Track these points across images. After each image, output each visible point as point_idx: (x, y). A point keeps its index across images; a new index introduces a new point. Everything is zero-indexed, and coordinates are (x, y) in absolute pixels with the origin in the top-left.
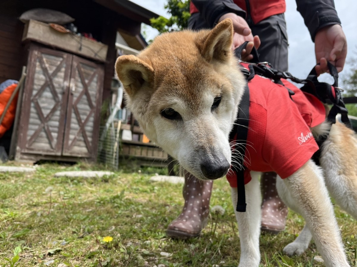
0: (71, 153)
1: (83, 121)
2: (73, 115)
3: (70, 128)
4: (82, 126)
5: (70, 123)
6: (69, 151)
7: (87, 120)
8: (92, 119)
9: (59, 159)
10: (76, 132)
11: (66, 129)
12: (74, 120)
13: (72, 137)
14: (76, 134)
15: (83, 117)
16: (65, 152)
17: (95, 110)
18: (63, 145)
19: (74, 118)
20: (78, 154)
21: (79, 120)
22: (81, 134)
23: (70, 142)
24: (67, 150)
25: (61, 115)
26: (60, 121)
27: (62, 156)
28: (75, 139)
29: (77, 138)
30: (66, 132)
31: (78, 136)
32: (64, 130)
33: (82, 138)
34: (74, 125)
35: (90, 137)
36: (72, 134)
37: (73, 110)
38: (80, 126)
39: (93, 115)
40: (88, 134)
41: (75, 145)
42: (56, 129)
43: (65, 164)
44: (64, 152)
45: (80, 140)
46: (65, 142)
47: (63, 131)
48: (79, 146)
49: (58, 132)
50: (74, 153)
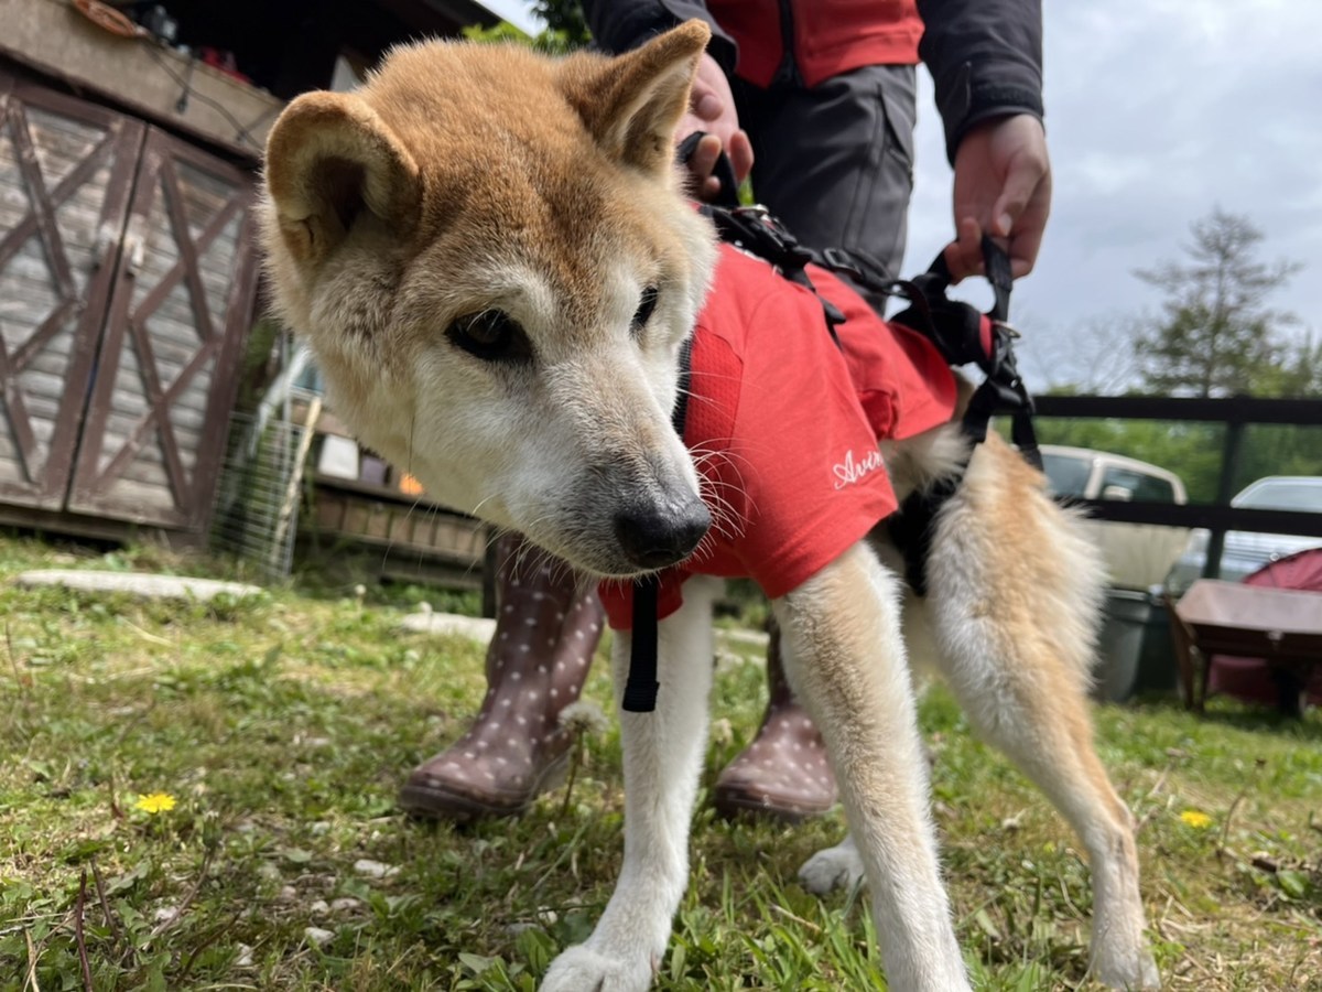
0: (102, 505)
1: (165, 386)
2: (127, 357)
3: (107, 407)
4: (160, 403)
5: (109, 386)
6: (97, 498)
7: (182, 384)
8: (203, 380)
9: (52, 526)
10: (133, 425)
11: (93, 410)
12: (127, 377)
13: (113, 442)
14: (133, 433)
15: (170, 372)
16: (80, 499)
17: (219, 347)
18: (72, 472)
19: (127, 369)
20: (135, 511)
21: (150, 382)
22: (154, 436)
23: (104, 462)
24: (87, 493)
25: (77, 354)
26: (71, 376)
27: (65, 515)
28: (126, 449)
29: (136, 447)
30: (90, 420)
31: (137, 440)
32: (85, 412)
33: (155, 452)
34: (128, 395)
35: (187, 448)
36: (114, 432)
37: (127, 340)
38: (150, 402)
39: (210, 364)
40: (181, 436)
41: (121, 476)
42: (53, 407)
43: (76, 548)
44: (74, 497)
45: (148, 459)
46: (82, 460)
47: (78, 417)
48: (140, 479)
49: (58, 420)
50: (116, 504)
